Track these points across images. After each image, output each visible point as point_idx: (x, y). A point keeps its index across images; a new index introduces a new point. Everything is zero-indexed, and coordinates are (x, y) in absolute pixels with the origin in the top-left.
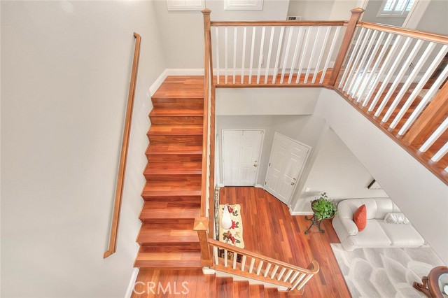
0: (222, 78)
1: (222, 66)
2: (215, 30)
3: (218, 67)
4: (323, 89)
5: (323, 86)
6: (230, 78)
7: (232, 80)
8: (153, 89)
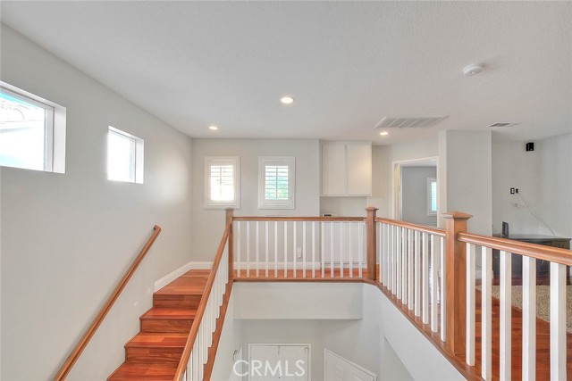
0: (243, 272)
1: (243, 259)
2: (238, 225)
3: (239, 259)
4: (365, 284)
5: (363, 281)
6: (253, 272)
7: (255, 274)
8: (159, 285)
